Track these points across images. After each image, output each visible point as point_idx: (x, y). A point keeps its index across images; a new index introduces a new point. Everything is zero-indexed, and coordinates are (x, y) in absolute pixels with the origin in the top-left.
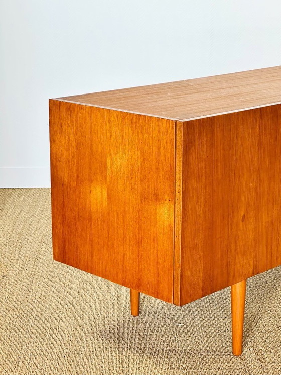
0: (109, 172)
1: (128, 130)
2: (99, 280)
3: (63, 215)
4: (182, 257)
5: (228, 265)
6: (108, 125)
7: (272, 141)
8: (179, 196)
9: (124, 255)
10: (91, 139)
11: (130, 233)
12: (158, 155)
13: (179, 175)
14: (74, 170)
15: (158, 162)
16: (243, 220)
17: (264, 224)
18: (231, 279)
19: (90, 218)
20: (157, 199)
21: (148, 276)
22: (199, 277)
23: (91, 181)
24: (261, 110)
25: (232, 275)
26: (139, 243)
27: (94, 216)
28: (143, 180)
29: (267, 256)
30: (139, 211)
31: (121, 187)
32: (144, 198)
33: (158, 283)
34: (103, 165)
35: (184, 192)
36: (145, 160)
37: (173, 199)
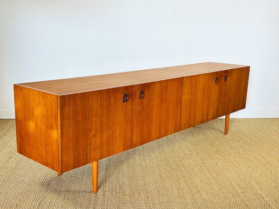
0: (35, 115)
1: (41, 99)
2: (32, 161)
3: (20, 134)
4: (62, 153)
5: (87, 155)
6: (34, 96)
7: (107, 103)
8: (59, 127)
9: (41, 151)
10: (28, 102)
11: (43, 142)
12: (51, 109)
13: (59, 118)
14: (23, 114)
15: (51, 112)
16: (94, 136)
17: (105, 138)
18: (88, 161)
19: (30, 136)
20: (52, 128)
21: (50, 160)
22: (71, 160)
23: (29, 119)
24: (101, 91)
25: (89, 159)
26: (46, 146)
27: (31, 134)
28: (47, 120)
29: (107, 151)
30: (46, 133)
31: (39, 122)
32: (47, 127)
33: (53, 163)
34: (33, 113)
35: (61, 125)
36: (47, 111)
37: (57, 128)
